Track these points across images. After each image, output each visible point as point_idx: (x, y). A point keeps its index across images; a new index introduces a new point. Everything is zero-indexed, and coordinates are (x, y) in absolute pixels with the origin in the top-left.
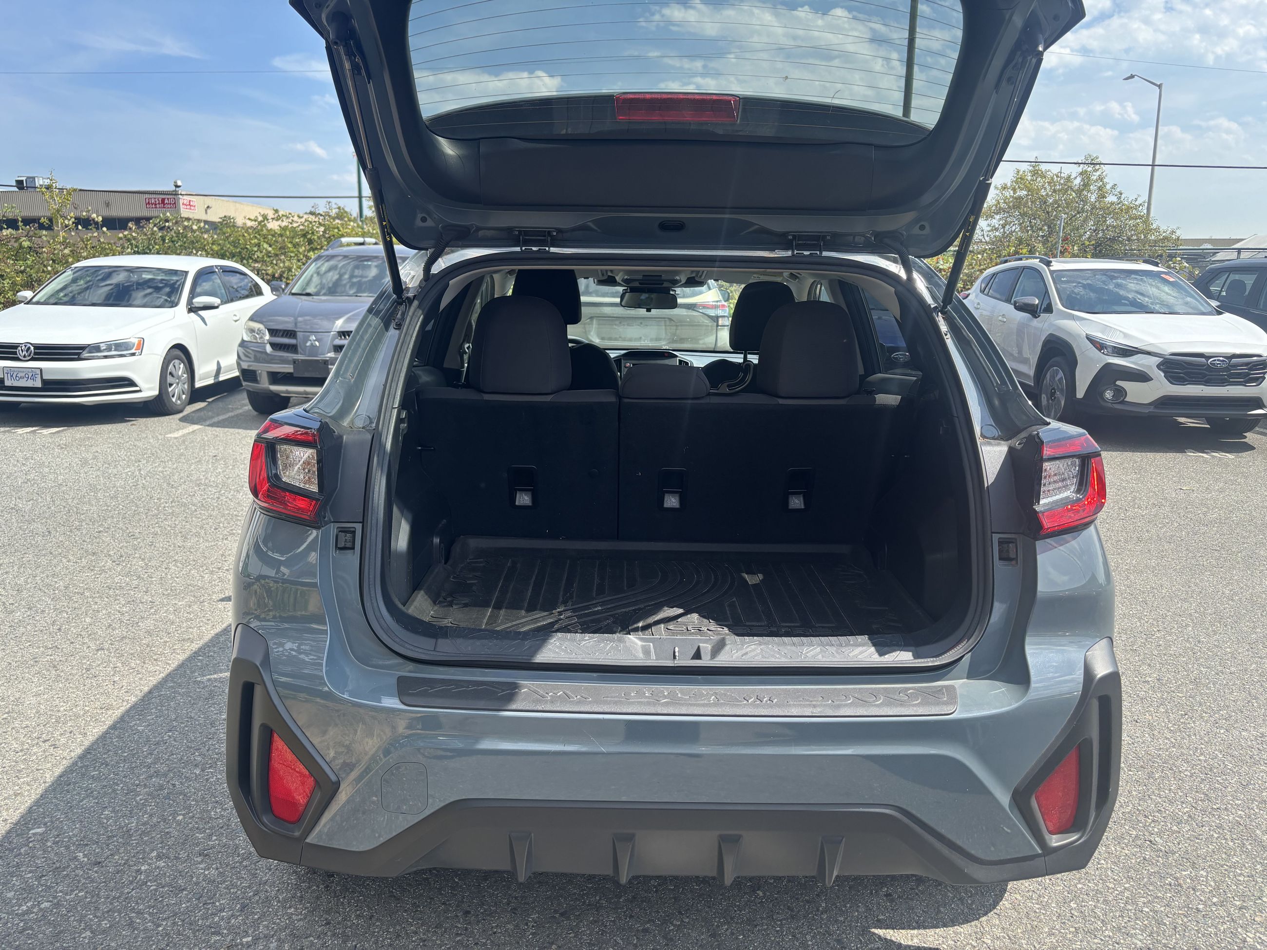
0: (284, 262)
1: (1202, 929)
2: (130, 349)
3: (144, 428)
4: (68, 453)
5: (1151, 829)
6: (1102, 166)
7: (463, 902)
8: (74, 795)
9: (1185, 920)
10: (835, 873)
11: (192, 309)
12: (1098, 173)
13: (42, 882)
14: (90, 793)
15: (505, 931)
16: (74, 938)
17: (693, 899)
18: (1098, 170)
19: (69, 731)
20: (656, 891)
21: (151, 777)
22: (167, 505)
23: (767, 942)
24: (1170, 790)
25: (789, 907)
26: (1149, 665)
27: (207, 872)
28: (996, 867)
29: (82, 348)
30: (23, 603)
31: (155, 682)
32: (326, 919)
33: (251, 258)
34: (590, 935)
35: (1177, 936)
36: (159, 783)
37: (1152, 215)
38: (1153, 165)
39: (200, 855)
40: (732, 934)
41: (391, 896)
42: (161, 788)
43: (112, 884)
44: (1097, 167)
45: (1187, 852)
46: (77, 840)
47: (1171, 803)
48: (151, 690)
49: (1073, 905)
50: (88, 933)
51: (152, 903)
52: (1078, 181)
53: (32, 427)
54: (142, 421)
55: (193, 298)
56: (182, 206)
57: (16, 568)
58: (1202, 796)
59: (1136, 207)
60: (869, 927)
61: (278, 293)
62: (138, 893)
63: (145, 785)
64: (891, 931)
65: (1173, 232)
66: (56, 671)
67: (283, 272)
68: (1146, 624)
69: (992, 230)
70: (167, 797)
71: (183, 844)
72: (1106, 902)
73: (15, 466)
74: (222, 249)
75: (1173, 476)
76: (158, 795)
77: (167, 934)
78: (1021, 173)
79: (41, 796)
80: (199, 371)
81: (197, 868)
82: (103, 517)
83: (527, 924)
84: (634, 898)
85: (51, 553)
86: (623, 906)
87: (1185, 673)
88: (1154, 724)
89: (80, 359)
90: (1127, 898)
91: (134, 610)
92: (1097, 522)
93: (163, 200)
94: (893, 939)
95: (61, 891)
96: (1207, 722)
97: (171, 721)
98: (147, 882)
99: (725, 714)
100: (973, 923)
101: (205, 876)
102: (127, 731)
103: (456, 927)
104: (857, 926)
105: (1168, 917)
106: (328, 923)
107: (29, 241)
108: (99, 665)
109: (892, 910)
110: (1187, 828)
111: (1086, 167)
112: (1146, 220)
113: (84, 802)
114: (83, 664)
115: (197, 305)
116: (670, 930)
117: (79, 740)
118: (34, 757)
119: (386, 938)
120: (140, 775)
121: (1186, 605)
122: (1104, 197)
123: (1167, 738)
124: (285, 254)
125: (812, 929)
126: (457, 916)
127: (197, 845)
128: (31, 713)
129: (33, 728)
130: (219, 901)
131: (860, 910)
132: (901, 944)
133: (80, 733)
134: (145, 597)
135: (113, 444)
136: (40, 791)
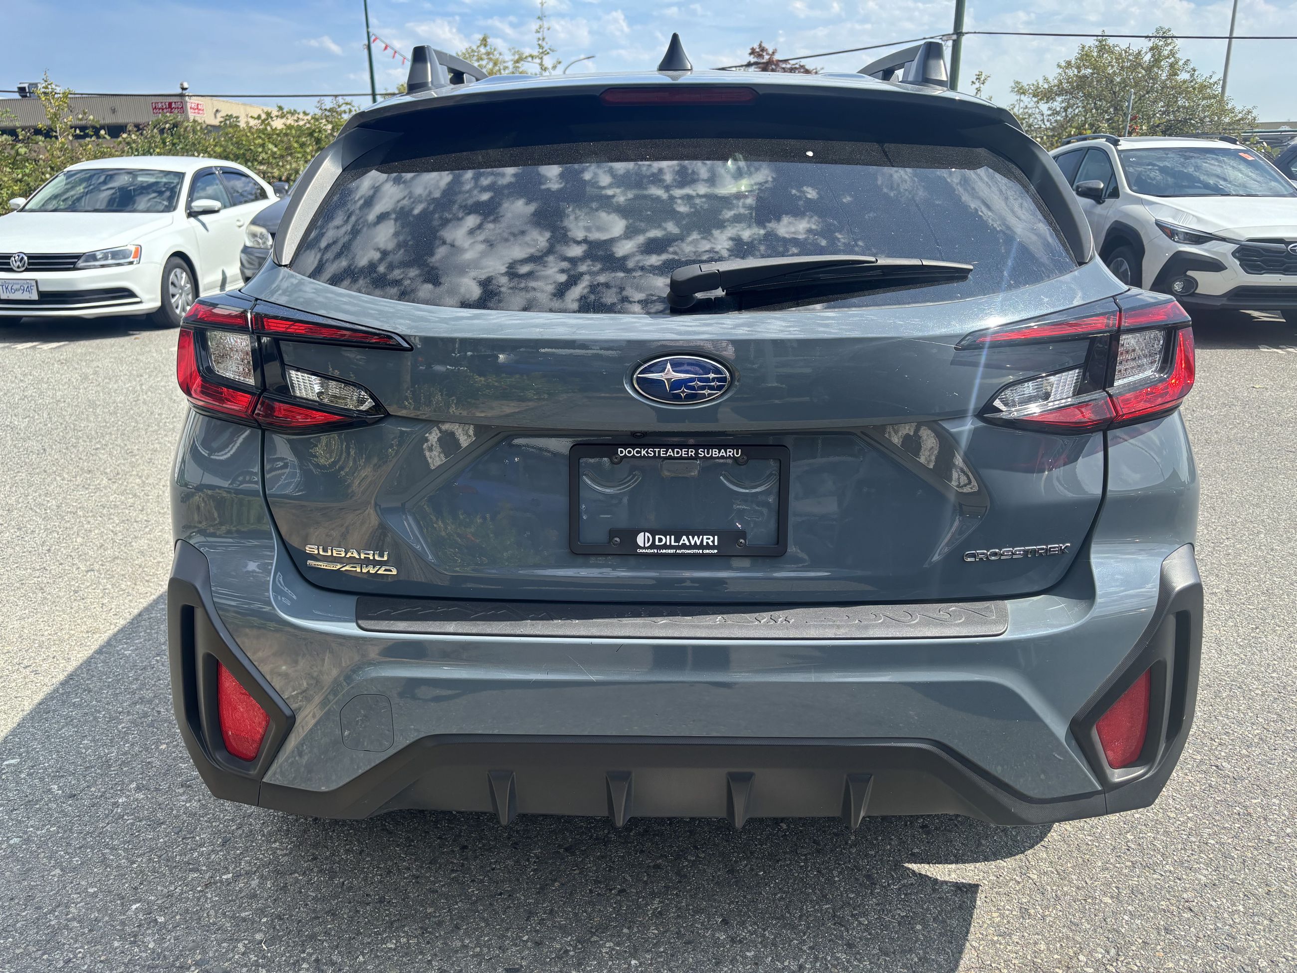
0: (291, 164)
1: (1274, 863)
2: (128, 257)
3: (148, 342)
4: (68, 368)
5: (1217, 753)
6: (1175, 39)
7: (461, 836)
8: (53, 723)
9: (1256, 853)
10: (862, 814)
11: (192, 214)
12: (1170, 48)
13: (13, 816)
14: (69, 720)
15: (505, 867)
16: (43, 876)
17: (710, 832)
18: (1170, 44)
19: (52, 656)
20: (671, 824)
21: (135, 704)
22: (168, 421)
23: (789, 879)
24: (1239, 710)
25: (815, 840)
26: (1217, 576)
27: (188, 805)
28: (1048, 805)
29: (78, 257)
30: (13, 523)
31: (145, 605)
32: (313, 854)
33: (256, 160)
34: (596, 871)
35: (1246, 870)
36: (143, 710)
37: (1226, 95)
38: (1230, 38)
39: (182, 786)
40: (752, 870)
41: (383, 830)
42: (146, 715)
43: (87, 818)
44: (1169, 41)
45: (1257, 778)
46: (53, 772)
47: (1240, 724)
48: (141, 612)
49: (1129, 836)
50: (58, 871)
51: (127, 838)
52: (1147, 58)
53: (32, 341)
54: (145, 335)
55: (192, 201)
56: (189, 110)
57: (7, 487)
58: (1275, 716)
59: (1211, 86)
60: (903, 861)
61: (282, 195)
62: (114, 827)
63: (128, 712)
64: (927, 866)
65: (1249, 112)
66: (42, 593)
67: (290, 175)
68: (1214, 532)
69: (1053, 114)
70: (151, 725)
71: (165, 774)
72: (1167, 833)
73: (12, 382)
74: (225, 150)
75: (1246, 374)
76: (142, 723)
77: (141, 872)
78: (1086, 49)
79: (18, 725)
80: (204, 280)
81: (178, 800)
82: (101, 433)
83: (528, 860)
84: (646, 831)
85: (45, 471)
86: (634, 840)
87: (1257, 583)
88: (1222, 638)
89: (75, 269)
90: (1191, 828)
91: (127, 530)
92: (1182, 408)
93: (170, 104)
94: (929, 874)
95: (32, 826)
96: (1280, 636)
97: (161, 644)
98: (123, 816)
99: (733, 636)
100: (1017, 857)
101: (187, 808)
102: (113, 656)
103: (452, 863)
104: (889, 861)
105: (1236, 850)
106: (315, 859)
107: (26, 147)
108: (88, 587)
109: (928, 842)
110: (1258, 751)
111: (1157, 41)
112: (1221, 99)
113: (63, 730)
114: (71, 586)
115: (196, 209)
116: (684, 867)
117: (62, 665)
118: (14, 684)
119: (376, 874)
120: (124, 702)
121: (1258, 511)
122: (1176, 74)
123: (1235, 654)
124: (291, 154)
125: (839, 864)
126: (453, 851)
127: (180, 775)
128: (14, 638)
129: (15, 653)
130: (199, 835)
131: (893, 843)
132: (937, 879)
133: (64, 658)
134: (141, 516)
135: (115, 358)
136: (17, 720)
